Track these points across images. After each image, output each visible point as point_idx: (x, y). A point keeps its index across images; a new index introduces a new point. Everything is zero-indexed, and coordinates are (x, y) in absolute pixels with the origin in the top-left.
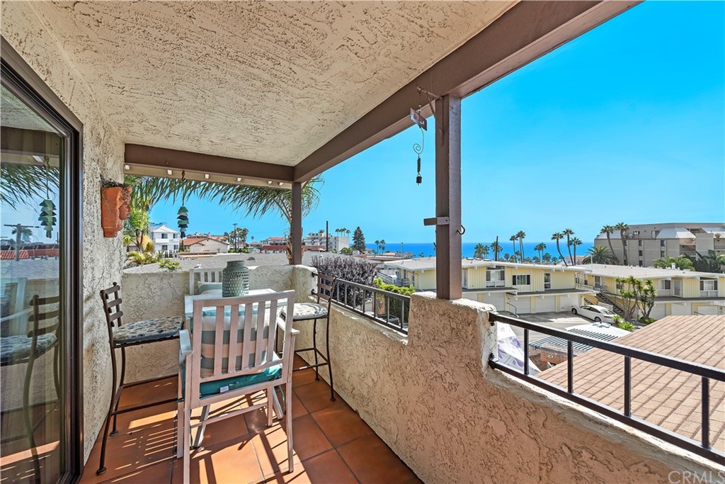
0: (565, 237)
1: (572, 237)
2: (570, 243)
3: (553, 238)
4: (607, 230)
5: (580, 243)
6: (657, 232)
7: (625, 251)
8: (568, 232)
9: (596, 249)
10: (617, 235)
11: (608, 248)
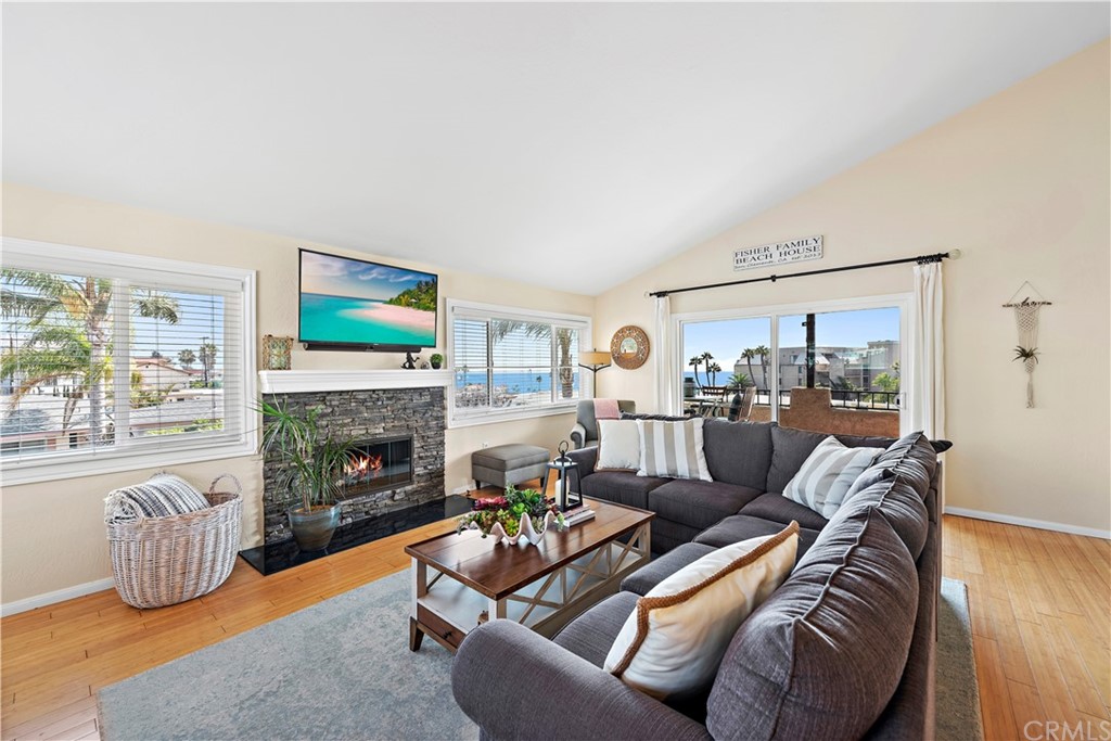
0: (704, 362)
1: (711, 362)
2: (708, 370)
3: (691, 364)
4: (748, 354)
5: (719, 370)
6: (795, 357)
7: (765, 379)
8: (707, 356)
9: (736, 377)
10: (757, 360)
11: (749, 375)
